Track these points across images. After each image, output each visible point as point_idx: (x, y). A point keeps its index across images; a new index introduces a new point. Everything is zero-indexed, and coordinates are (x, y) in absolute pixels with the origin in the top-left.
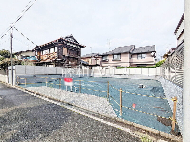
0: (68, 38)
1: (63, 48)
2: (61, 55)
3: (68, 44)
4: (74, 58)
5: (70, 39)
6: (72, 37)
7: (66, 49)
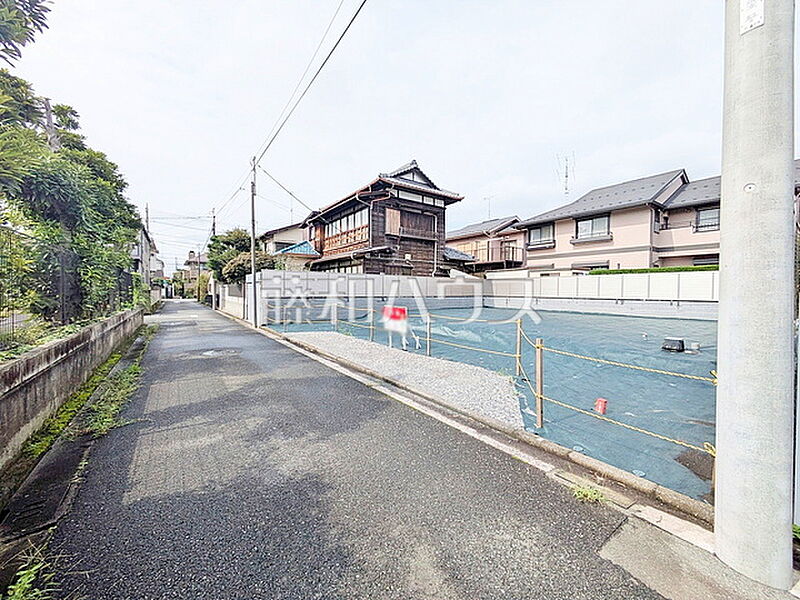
0: (402, 174)
1: (387, 210)
2: (380, 234)
3: (403, 195)
4: (421, 241)
5: (409, 177)
6: (416, 171)
7: (397, 213)
